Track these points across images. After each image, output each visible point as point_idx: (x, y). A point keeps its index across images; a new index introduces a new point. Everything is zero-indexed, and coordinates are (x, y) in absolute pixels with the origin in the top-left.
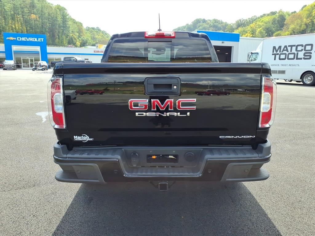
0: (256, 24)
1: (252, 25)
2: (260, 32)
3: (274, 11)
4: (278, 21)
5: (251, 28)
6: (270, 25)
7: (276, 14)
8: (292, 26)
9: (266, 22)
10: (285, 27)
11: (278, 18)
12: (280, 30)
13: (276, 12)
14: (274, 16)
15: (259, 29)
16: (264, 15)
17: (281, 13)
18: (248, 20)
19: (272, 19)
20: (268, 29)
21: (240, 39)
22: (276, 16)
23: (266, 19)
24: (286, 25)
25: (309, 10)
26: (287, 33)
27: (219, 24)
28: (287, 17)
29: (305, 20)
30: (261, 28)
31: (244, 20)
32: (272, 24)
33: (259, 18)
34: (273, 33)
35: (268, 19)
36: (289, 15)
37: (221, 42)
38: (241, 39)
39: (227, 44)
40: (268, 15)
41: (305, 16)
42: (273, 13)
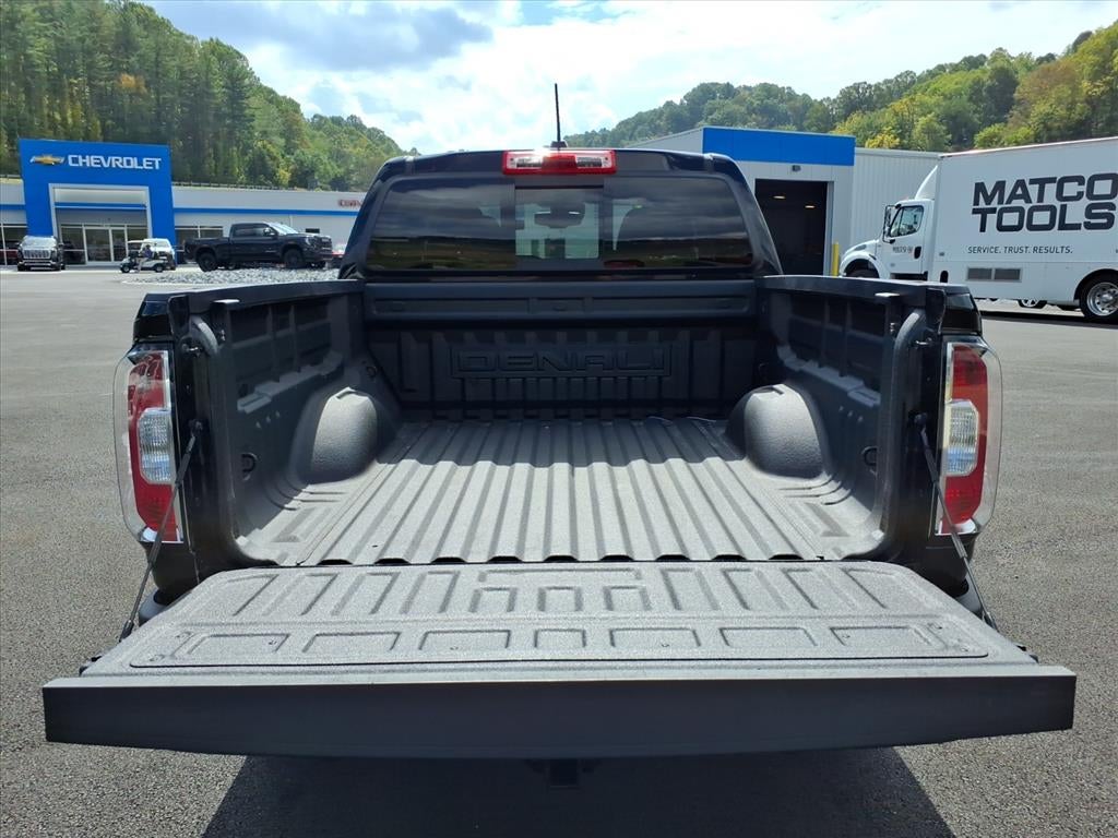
0: (913, 100)
1: (897, 105)
2: (928, 130)
3: (975, 54)
4: (990, 89)
5: (896, 114)
6: (963, 103)
7: (982, 64)
8: (1041, 108)
9: (947, 93)
10: (1015, 112)
11: (990, 77)
12: (999, 121)
13: (985, 57)
14: (977, 73)
15: (922, 120)
16: (941, 68)
17: (1000, 63)
18: (884, 87)
19: (970, 82)
20: (954, 118)
21: (856, 157)
22: (984, 72)
23: (949, 84)
24: (1019, 103)
25: (1101, 50)
26: (1023, 131)
27: (782, 101)
28: (1023, 77)
29: (1085, 84)
30: (929, 116)
31: (870, 86)
32: (970, 99)
33: (921, 79)
34: (973, 131)
35: (956, 84)
36: (1029, 69)
37: (790, 165)
38: (861, 157)
39: (810, 173)
40: (955, 68)
41: (1087, 70)
42: (973, 63)
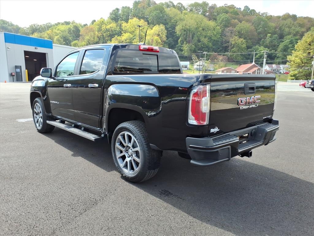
0: (52, 31)
1: (49, 32)
2: (58, 40)
3: (68, 21)
4: (73, 31)
5: (48, 34)
6: (66, 34)
7: (70, 24)
8: (87, 38)
9: (62, 30)
10: (81, 38)
11: (73, 28)
12: (76, 40)
13: (70, 22)
14: (68, 26)
15: (56, 37)
16: (59, 23)
17: (74, 24)
18: (43, 26)
19: (68, 28)
20: (65, 37)
21: (53, 46)
22: (71, 26)
24: (81, 35)
25: (99, 25)
26: (83, 43)
28: (80, 28)
29: (97, 33)
30: (58, 36)
31: (38, 25)
32: (68, 33)
33: (53, 25)
34: (70, 42)
35: (64, 28)
36: (82, 27)
37: (34, 47)
39: (40, 50)
40: (63, 24)
41: (96, 29)
42: (67, 23)
